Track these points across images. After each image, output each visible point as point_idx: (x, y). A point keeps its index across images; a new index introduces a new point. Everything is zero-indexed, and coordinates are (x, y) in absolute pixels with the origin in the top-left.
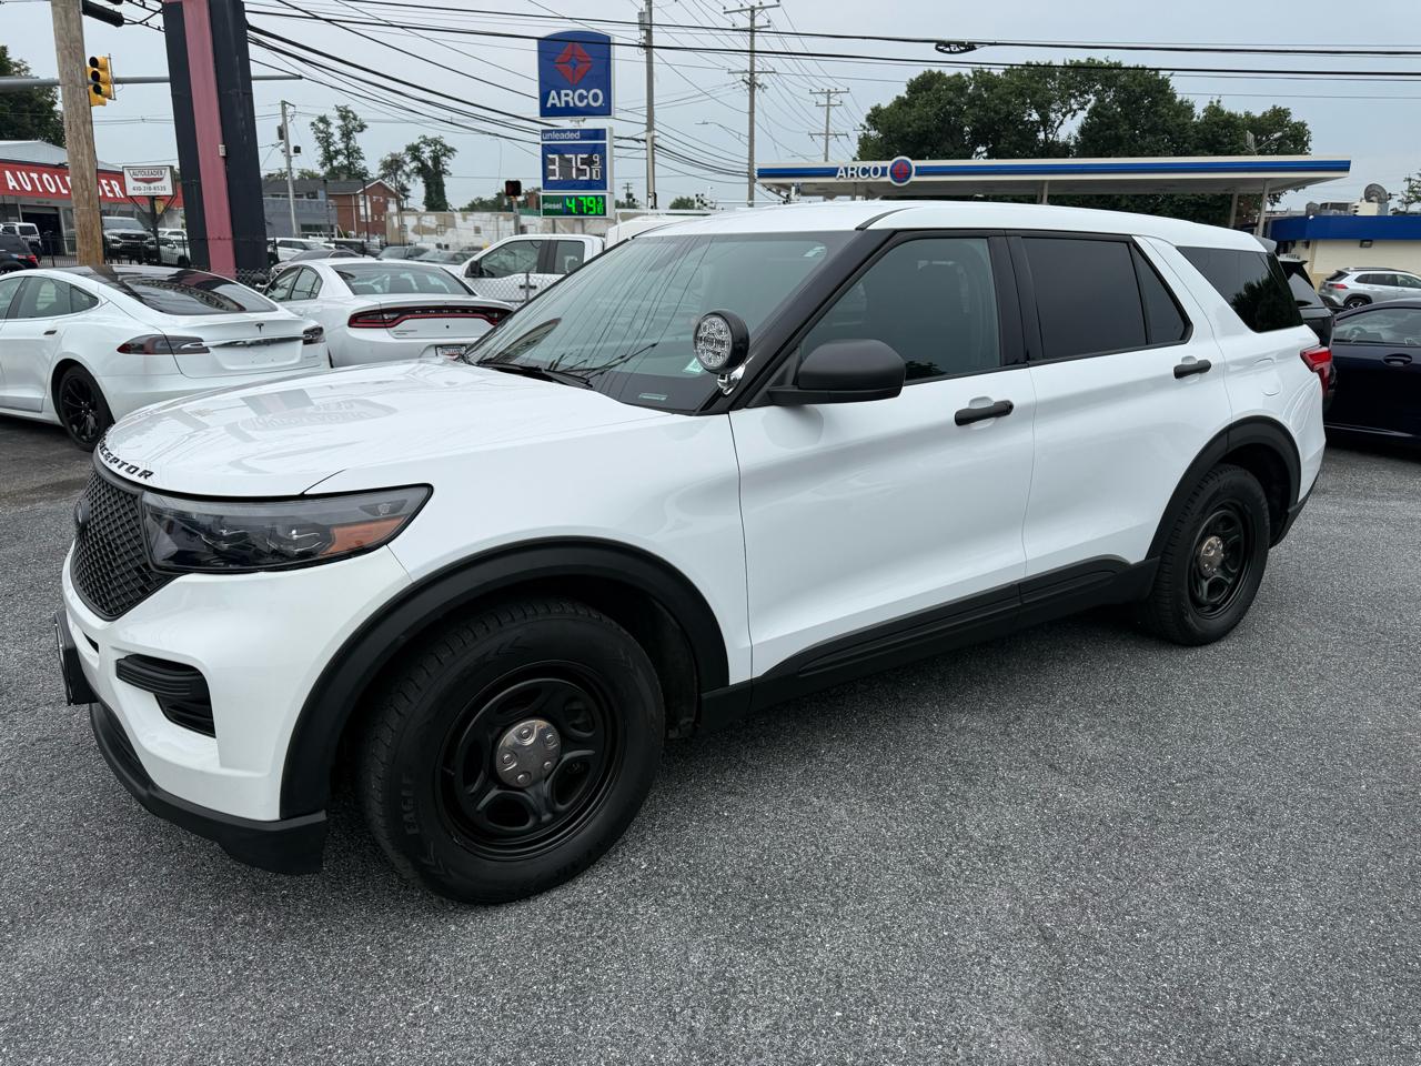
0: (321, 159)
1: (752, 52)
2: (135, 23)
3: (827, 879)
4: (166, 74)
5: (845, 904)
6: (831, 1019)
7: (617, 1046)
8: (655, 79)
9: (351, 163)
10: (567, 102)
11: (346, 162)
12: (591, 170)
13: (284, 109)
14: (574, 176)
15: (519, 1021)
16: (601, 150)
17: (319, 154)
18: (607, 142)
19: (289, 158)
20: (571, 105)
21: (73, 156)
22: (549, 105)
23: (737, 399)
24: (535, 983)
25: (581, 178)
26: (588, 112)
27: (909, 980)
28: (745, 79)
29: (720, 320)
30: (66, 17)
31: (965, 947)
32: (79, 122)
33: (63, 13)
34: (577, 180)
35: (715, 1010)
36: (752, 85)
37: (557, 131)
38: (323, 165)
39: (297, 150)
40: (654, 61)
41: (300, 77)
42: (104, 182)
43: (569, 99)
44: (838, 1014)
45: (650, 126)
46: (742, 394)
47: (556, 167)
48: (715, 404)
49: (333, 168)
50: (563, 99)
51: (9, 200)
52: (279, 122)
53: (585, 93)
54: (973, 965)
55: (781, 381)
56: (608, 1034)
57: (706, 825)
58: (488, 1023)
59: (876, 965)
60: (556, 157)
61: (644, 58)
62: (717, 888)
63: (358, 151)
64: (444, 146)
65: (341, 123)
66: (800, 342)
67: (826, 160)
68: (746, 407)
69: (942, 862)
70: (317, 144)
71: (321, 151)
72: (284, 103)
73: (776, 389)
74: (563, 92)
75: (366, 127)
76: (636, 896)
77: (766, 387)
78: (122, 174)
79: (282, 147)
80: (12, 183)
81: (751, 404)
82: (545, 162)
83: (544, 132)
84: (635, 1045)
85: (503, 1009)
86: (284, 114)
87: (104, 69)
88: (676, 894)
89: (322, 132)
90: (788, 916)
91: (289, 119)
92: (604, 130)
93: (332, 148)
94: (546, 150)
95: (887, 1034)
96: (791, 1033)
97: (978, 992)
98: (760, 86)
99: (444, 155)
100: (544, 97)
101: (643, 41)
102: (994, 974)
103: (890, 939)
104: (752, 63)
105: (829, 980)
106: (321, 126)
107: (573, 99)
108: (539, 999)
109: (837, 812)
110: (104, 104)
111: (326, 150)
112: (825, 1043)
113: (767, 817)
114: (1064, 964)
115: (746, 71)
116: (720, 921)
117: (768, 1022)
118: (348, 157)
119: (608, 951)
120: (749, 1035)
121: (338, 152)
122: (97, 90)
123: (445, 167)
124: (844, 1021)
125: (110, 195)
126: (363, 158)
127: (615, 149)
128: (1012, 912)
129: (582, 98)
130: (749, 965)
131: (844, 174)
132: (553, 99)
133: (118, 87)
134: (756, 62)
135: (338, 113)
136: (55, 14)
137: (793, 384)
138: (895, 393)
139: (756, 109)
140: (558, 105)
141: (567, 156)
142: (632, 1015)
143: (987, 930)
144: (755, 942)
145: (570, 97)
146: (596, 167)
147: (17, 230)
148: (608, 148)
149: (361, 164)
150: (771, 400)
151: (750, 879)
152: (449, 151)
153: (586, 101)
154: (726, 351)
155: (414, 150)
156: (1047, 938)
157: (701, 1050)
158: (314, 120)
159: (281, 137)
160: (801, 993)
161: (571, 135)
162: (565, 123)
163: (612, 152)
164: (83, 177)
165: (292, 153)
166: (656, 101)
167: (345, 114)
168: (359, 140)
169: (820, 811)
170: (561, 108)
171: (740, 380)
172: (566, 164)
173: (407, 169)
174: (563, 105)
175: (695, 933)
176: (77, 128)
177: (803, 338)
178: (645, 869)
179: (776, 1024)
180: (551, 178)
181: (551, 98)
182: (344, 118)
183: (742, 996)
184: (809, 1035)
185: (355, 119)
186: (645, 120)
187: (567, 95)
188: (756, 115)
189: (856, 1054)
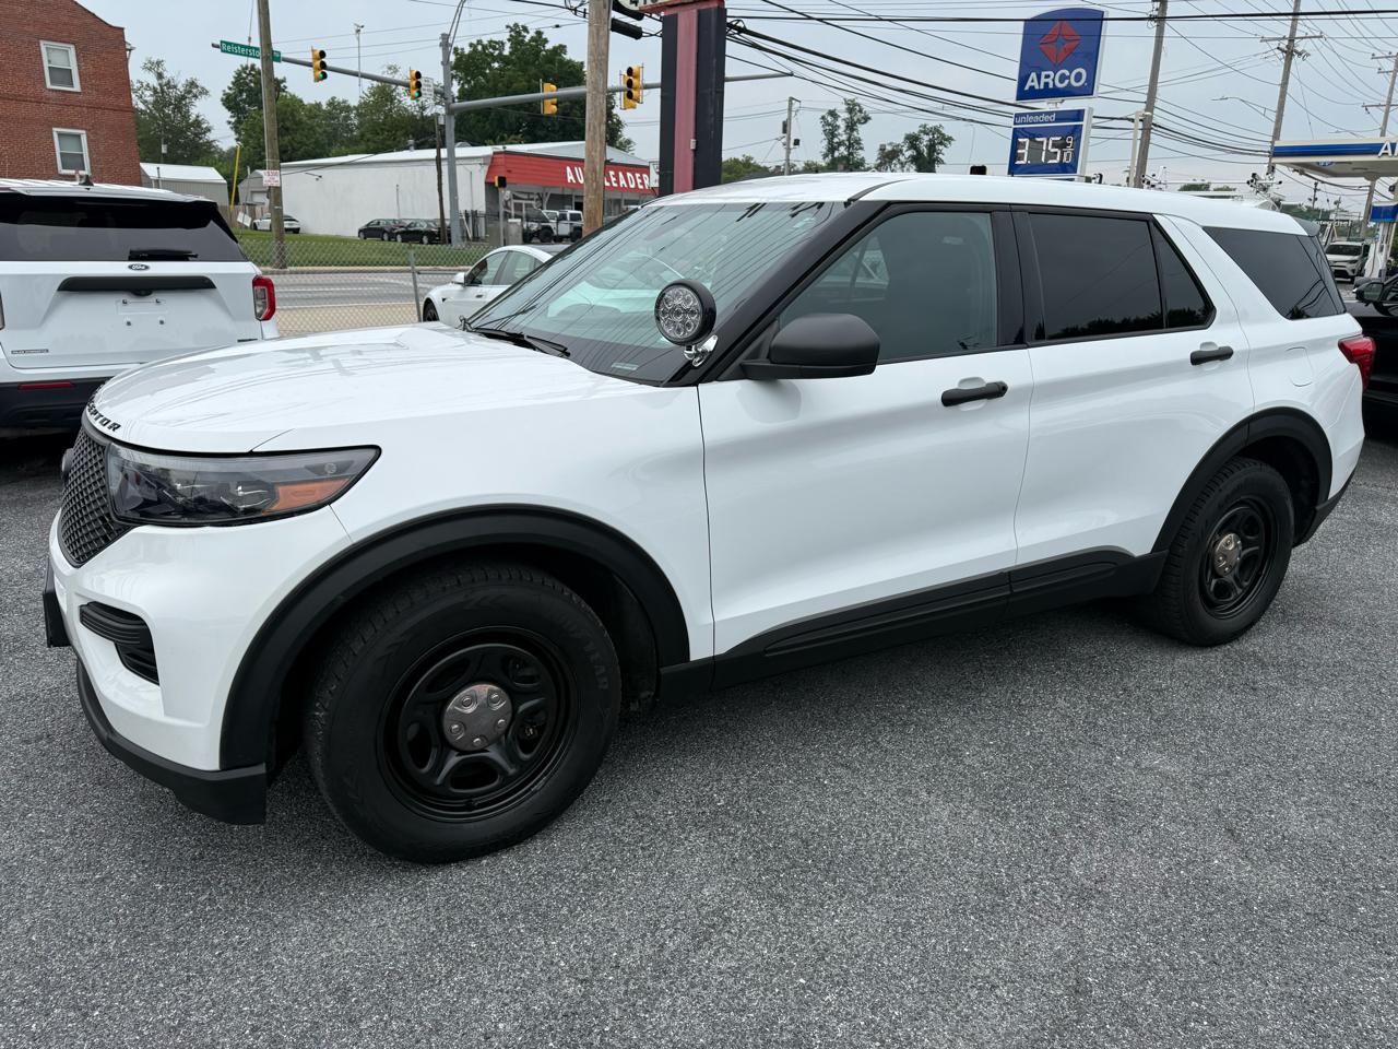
0: (825, 151)
1: (1296, 14)
2: (651, 35)
3: (881, 866)
4: (658, 80)
5: (883, 892)
6: (792, 983)
7: (593, 936)
8: (1163, 53)
9: (851, 154)
10: (1046, 84)
11: (846, 153)
12: (1062, 153)
13: (791, 104)
14: (1043, 160)
15: (535, 891)
16: (1076, 131)
17: (823, 146)
18: (1084, 123)
19: (789, 150)
20: (1051, 86)
21: (589, 152)
22: (1027, 88)
23: (710, 370)
24: (567, 867)
25: (1050, 162)
26: (1069, 93)
27: (894, 977)
28: (1282, 46)
29: (685, 290)
30: (598, 34)
31: (980, 968)
32: (596, 124)
33: (595, 31)
34: (1046, 164)
35: (694, 938)
36: (1290, 53)
37: (1033, 114)
38: (825, 156)
39: (797, 142)
40: (1166, 34)
41: (791, 75)
42: (612, 173)
43: (1050, 80)
44: (802, 981)
45: (1150, 105)
46: (713, 366)
47: (1024, 151)
48: (684, 376)
49: (834, 159)
50: (1043, 80)
51: (567, 192)
52: (785, 117)
53: (1067, 73)
54: (972, 987)
55: (755, 355)
56: (594, 925)
57: (800, 787)
58: (512, 885)
59: (872, 952)
60: (1027, 140)
61: (1154, 32)
62: (770, 841)
63: (858, 141)
64: (943, 135)
65: (847, 115)
66: (779, 314)
67: (1383, 134)
68: (717, 379)
69: (1016, 885)
70: (824, 136)
71: (826, 142)
72: (791, 99)
73: (748, 363)
74: (1044, 73)
75: (870, 118)
76: (696, 825)
77: (740, 360)
78: (648, 168)
79: (784, 140)
80: (570, 177)
81: (721, 378)
82: (1015, 145)
83: (1017, 116)
84: (608, 941)
85: (530, 878)
86: (790, 110)
87: (637, 77)
88: (730, 834)
89: (829, 125)
90: (819, 884)
91: (793, 114)
92: (1084, 110)
93: (836, 140)
94: (1016, 134)
95: (834, 1014)
96: (747, 980)
97: (958, 1013)
98: (1300, 54)
99: (941, 143)
100: (1023, 80)
101: (1156, 13)
102: (989, 1004)
103: (904, 936)
104: (1294, 29)
105: (815, 950)
106: (830, 119)
107: (1053, 80)
108: (562, 880)
109: (942, 812)
110: (634, 107)
111: (830, 142)
112: (770, 1000)
113: (863, 795)
114: (1078, 1022)
115: (1284, 38)
116: (753, 868)
117: (733, 964)
118: (849, 148)
119: (641, 861)
120: (708, 968)
121: (840, 144)
122: (630, 95)
123: (940, 156)
124: (804, 988)
125: (641, 187)
126: (861, 149)
127: (1093, 130)
128: (1059, 955)
129: (1062, 80)
130: (750, 911)
131: (1389, 151)
132: (1032, 82)
133: (646, 91)
134: (1299, 27)
135: (845, 107)
136: (590, 32)
137: (768, 357)
138: (870, 370)
139: (1291, 79)
140: (1037, 87)
141: (1038, 139)
142: (623, 917)
143: (1016, 962)
144: (771, 896)
145: (1051, 78)
146: (1069, 150)
147: (568, 216)
148: (1084, 128)
149: (861, 154)
150: (743, 374)
151: (806, 843)
152: (946, 140)
153: (1067, 81)
154: (695, 321)
155: (913, 140)
156: (1078, 990)
157: (657, 964)
158: (824, 114)
159: (785, 131)
160: (781, 951)
161: (1046, 118)
162: (1044, 105)
163: (1088, 132)
164: (595, 171)
165: (792, 146)
166: (1160, 78)
167: (852, 107)
168: (862, 131)
169: (923, 805)
170: (1040, 90)
171: (711, 352)
172: (1036, 149)
173: (902, 158)
174: (1042, 87)
175: (723, 871)
176: (594, 127)
177: (781, 312)
178: (719, 807)
179: (739, 968)
180: (1018, 162)
181: (1030, 79)
182: (850, 111)
183: (726, 936)
184: (762, 988)
185: (860, 111)
186: (1145, 98)
187: (1047, 76)
188: (1289, 86)
189: (792, 1019)
